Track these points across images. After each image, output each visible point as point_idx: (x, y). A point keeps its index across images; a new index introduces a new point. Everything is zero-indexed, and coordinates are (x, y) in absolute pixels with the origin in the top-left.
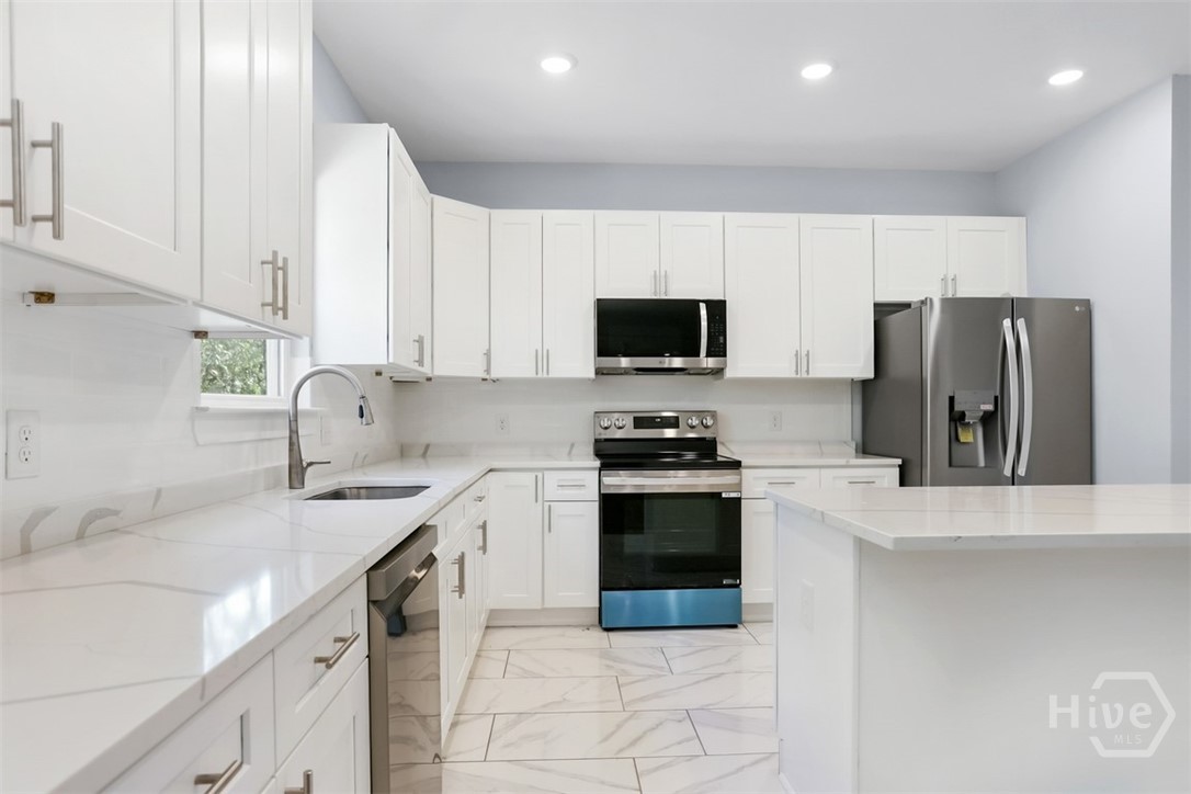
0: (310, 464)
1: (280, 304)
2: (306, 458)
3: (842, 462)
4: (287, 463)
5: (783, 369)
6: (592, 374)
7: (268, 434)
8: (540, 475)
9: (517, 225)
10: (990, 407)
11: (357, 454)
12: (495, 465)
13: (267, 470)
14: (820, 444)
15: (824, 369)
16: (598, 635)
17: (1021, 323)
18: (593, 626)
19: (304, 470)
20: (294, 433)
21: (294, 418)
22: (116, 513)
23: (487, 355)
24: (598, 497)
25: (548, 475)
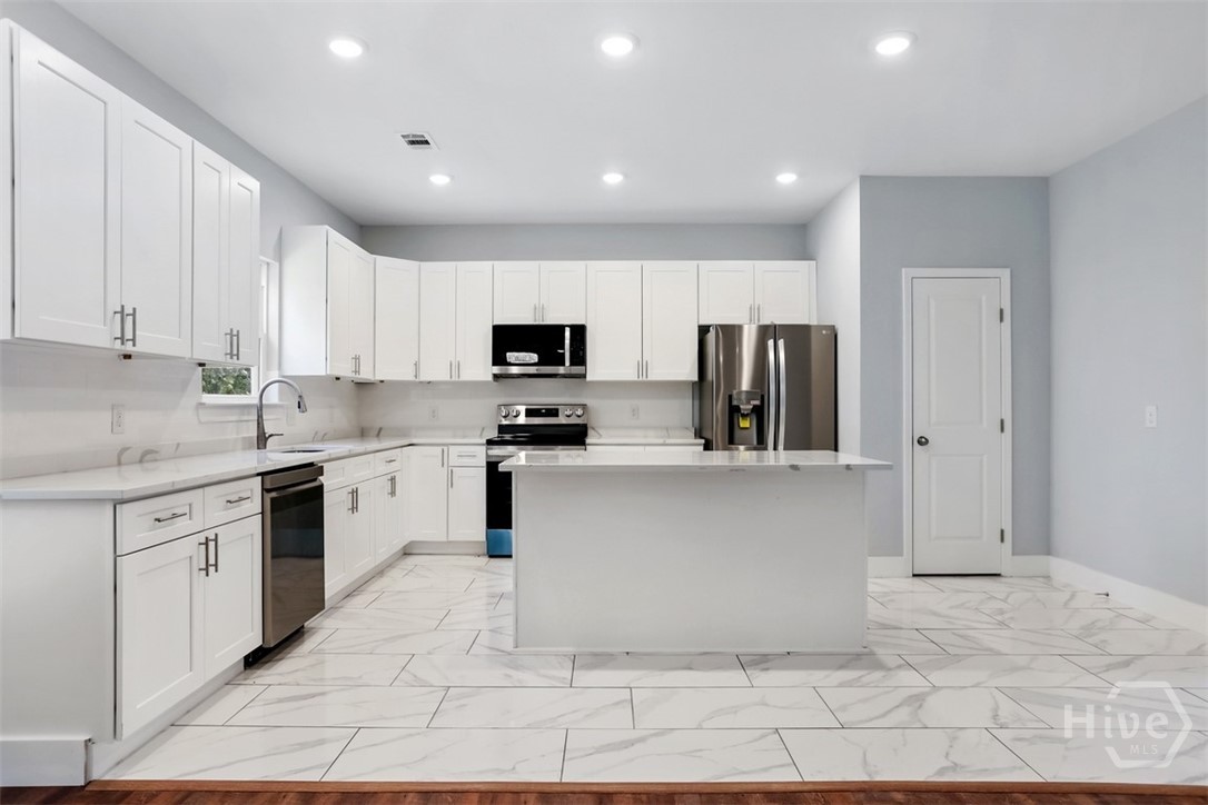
0: (271, 436)
1: (235, 352)
2: (268, 430)
3: (661, 441)
4: (256, 434)
5: (629, 374)
6: (490, 378)
7: (245, 418)
8: (445, 448)
9: (439, 273)
10: (757, 402)
11: (316, 433)
12: (414, 441)
13: (244, 438)
14: (667, 429)
15: (657, 374)
16: (486, 559)
17: (781, 343)
18: (484, 555)
19: (266, 439)
20: (260, 417)
21: (260, 408)
22: (157, 452)
23: (416, 364)
24: (485, 464)
25: (451, 448)
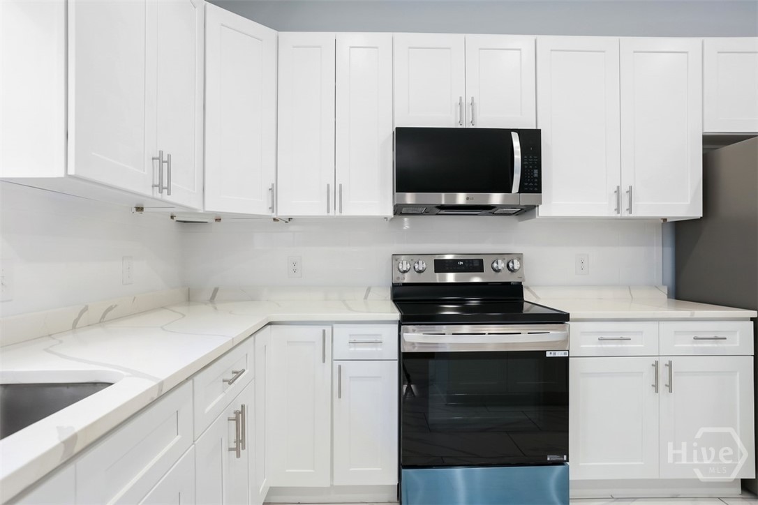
5: (603, 207)
6: (389, 213)
8: (328, 329)
23: (273, 190)
24: (396, 357)
25: (337, 328)
